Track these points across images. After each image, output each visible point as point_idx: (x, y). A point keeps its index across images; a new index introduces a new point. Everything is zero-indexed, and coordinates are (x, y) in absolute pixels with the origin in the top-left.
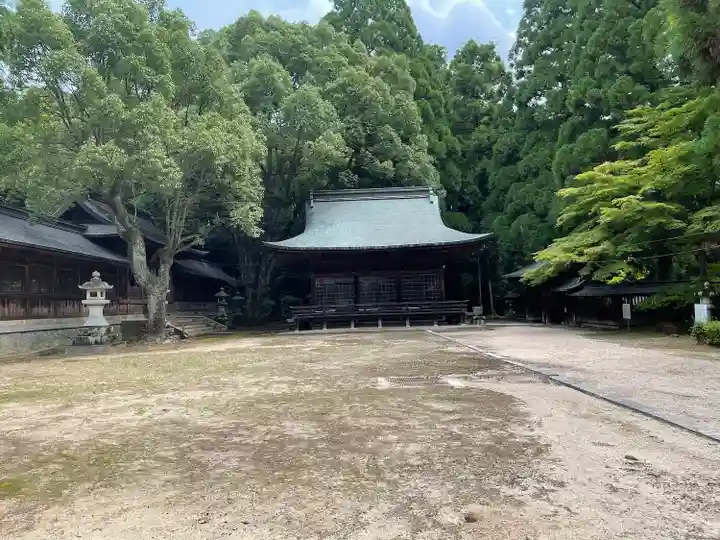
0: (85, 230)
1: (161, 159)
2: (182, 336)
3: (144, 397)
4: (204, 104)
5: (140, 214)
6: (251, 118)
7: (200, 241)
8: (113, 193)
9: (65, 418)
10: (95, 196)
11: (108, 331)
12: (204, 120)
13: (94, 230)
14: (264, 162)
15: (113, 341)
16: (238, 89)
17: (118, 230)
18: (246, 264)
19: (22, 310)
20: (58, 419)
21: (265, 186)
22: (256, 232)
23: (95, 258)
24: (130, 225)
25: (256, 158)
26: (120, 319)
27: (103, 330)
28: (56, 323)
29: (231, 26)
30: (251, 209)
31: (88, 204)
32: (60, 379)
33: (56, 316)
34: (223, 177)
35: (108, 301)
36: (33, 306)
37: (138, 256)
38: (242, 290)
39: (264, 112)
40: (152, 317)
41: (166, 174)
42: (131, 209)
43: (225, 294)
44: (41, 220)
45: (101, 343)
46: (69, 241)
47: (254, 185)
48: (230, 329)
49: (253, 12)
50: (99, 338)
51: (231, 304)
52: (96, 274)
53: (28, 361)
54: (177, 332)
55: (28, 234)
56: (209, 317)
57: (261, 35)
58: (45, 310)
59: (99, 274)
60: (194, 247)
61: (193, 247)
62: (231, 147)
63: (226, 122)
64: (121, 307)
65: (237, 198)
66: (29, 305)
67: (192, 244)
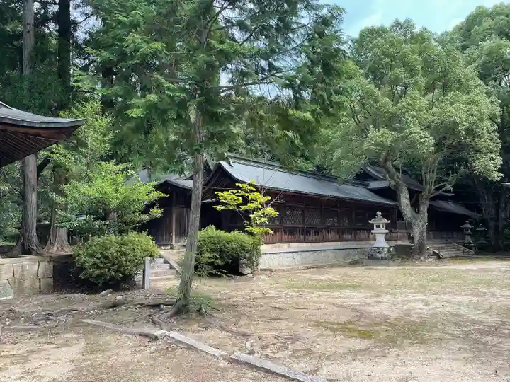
0: (368, 185)
1: (419, 133)
2: (439, 257)
3: (426, 296)
4: (446, 88)
5: (404, 172)
6: (485, 88)
7: (449, 187)
8: (386, 161)
9: (380, 302)
10: (373, 163)
11: (389, 251)
12: (447, 100)
13: (374, 185)
14: (499, 120)
15: (392, 258)
16: (472, 70)
17: (390, 183)
18: (487, 202)
19: (338, 236)
20: (376, 302)
21: (501, 140)
22: (497, 176)
23: (377, 203)
24: (398, 180)
25: (492, 118)
26: (393, 243)
27: (386, 250)
28: (357, 245)
29: (462, 23)
30: (492, 159)
31: (369, 169)
32: (367, 279)
33: (356, 240)
34: (465, 138)
35: (387, 231)
36: (343, 233)
37: (405, 200)
38: (484, 222)
39: (496, 81)
40: (416, 242)
41: (423, 143)
42: (397, 169)
43: (470, 226)
44: (346, 182)
45: (386, 259)
46: (359, 193)
47: (492, 139)
48: (476, 253)
49: (480, 7)
50: (383, 255)
51: (475, 234)
52: (379, 213)
53: (345, 267)
54: (435, 254)
55: (338, 190)
56: (459, 243)
57: (487, 23)
58: (350, 236)
59: (380, 213)
60: (445, 191)
61: (443, 191)
62: (472, 115)
63: (465, 97)
64: (394, 234)
65: (478, 151)
66: (342, 233)
67: (443, 189)
